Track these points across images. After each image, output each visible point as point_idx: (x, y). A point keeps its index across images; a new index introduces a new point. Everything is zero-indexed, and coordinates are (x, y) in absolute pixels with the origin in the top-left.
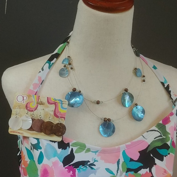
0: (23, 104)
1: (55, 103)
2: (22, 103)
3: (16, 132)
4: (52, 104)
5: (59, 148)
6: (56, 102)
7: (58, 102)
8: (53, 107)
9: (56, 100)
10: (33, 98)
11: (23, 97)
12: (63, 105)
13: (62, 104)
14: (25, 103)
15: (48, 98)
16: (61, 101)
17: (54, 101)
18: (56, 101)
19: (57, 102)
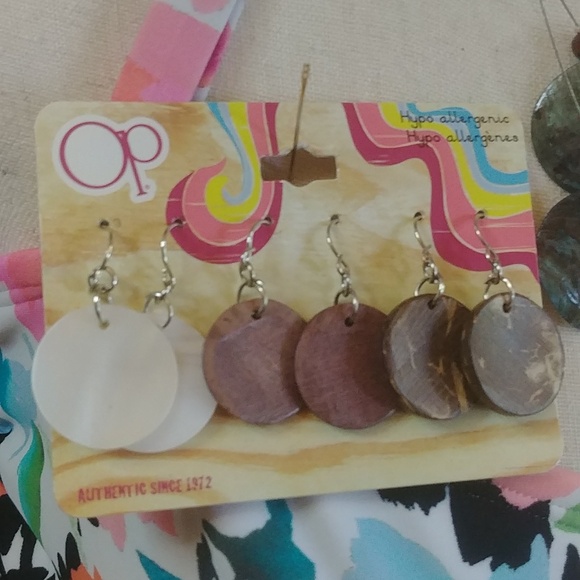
0: (136, 199)
1: (424, 149)
2: (125, 193)
3: (140, 488)
4: (395, 156)
5: (471, 555)
6: (427, 138)
7: (445, 130)
8: (410, 184)
9: (420, 119)
10: (217, 133)
11: (123, 138)
12: (491, 151)
13: (479, 141)
14: (156, 194)
15: (349, 108)
16: (466, 118)
17: (407, 126)
18: (426, 127)
19: (437, 138)
